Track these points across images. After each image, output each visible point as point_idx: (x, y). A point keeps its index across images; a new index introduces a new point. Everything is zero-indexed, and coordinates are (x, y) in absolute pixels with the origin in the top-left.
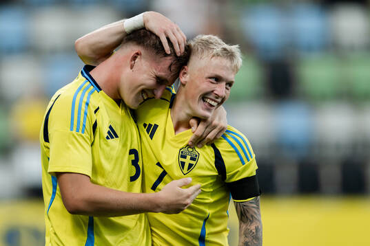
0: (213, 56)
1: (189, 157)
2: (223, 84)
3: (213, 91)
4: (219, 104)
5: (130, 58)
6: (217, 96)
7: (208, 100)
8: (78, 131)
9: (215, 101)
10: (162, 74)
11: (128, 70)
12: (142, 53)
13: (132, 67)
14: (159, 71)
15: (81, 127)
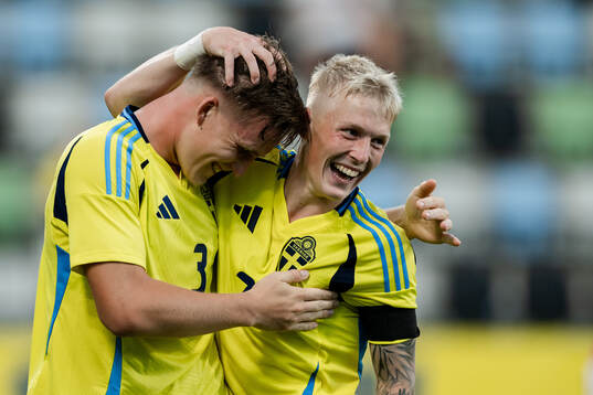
0: (350, 92)
1: (297, 256)
2: (367, 140)
3: (347, 153)
4: (362, 175)
5: (200, 106)
6: (356, 162)
7: (341, 168)
8: (119, 194)
9: (353, 169)
10: (247, 143)
11: (194, 125)
12: (220, 104)
13: (200, 122)
14: (244, 138)
15: (124, 189)
